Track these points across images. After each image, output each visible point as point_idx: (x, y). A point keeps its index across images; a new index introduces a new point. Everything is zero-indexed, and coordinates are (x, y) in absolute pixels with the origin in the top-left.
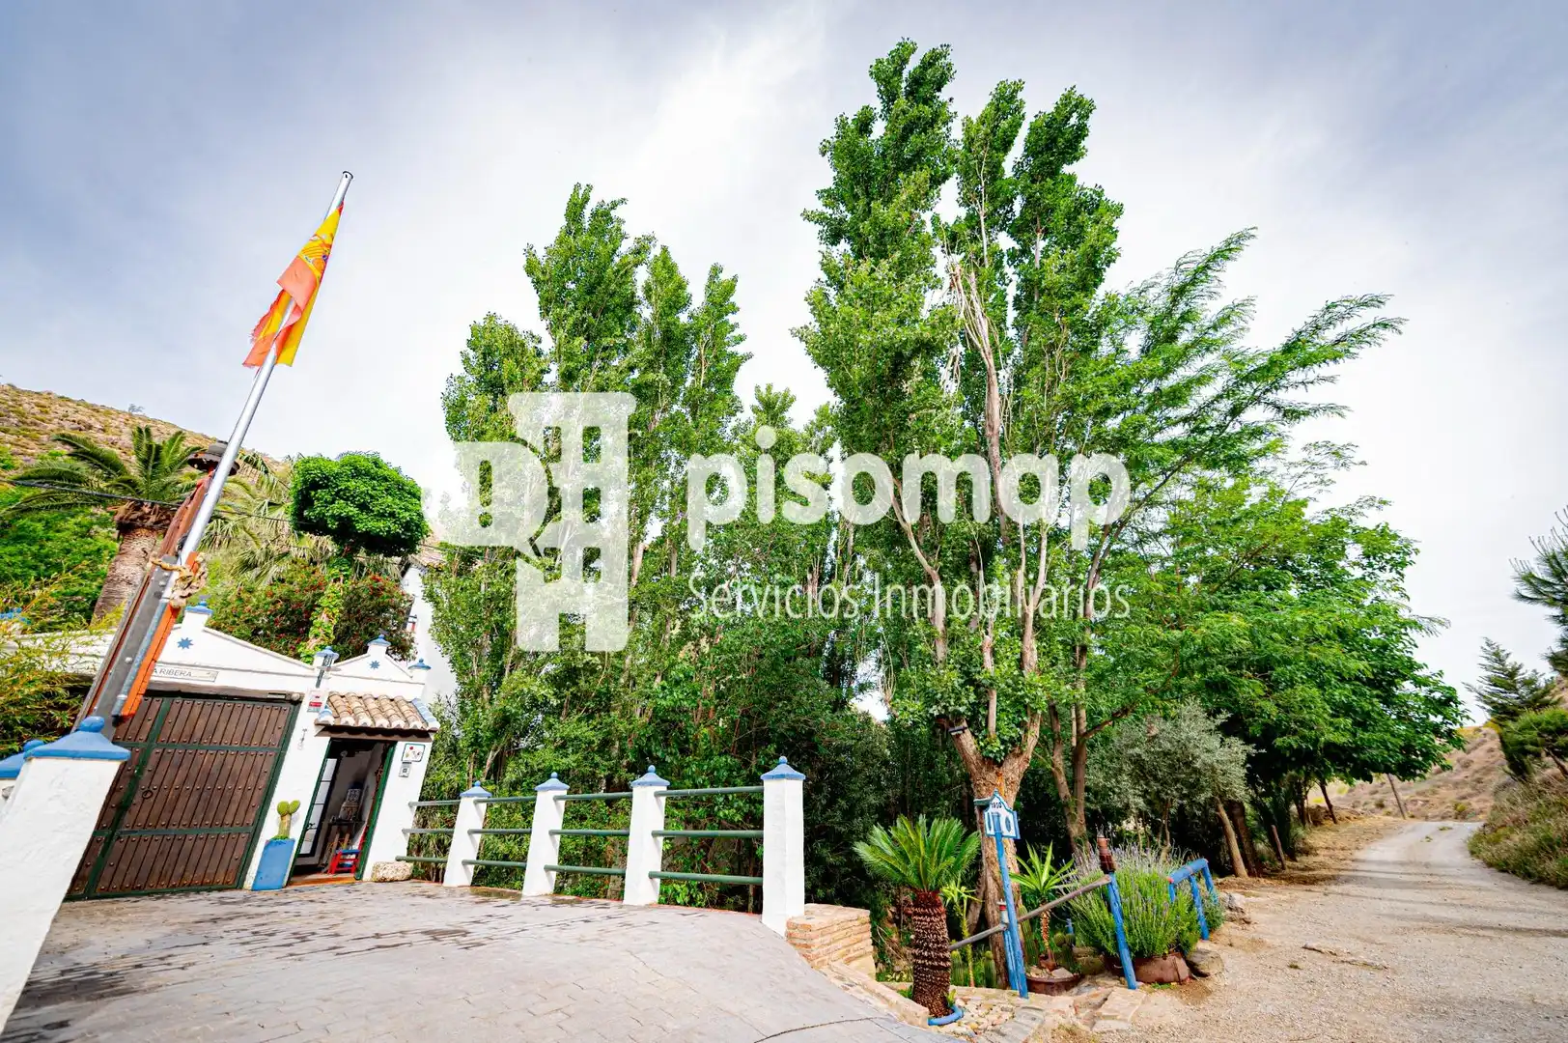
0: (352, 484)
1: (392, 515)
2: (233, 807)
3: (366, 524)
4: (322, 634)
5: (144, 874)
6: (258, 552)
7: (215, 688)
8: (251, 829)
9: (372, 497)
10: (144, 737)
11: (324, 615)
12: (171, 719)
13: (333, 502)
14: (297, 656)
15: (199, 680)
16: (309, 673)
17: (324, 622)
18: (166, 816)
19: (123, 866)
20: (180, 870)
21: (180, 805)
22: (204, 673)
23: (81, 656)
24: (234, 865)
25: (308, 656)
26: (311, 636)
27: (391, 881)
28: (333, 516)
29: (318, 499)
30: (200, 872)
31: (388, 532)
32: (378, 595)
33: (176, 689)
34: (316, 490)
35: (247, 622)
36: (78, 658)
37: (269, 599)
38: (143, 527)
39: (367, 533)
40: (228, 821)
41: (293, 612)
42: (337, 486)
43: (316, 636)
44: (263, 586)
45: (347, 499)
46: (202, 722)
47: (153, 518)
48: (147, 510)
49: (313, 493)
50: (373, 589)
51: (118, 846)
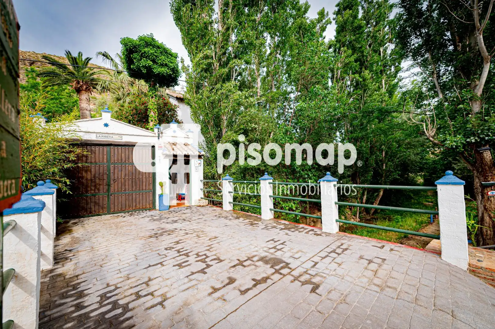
0: (146, 49)
1: (166, 65)
2: (144, 184)
3: (157, 70)
4: (154, 120)
5: (124, 206)
6: (120, 94)
7: (124, 142)
8: (152, 190)
9: (156, 56)
10: (105, 161)
11: (152, 112)
12: (112, 154)
13: (141, 60)
14: (147, 129)
15: (116, 139)
16: (154, 135)
17: (153, 115)
18: (123, 187)
19: (116, 204)
20: (134, 204)
21: (127, 184)
22: (117, 137)
23: (69, 131)
24: (151, 202)
25: (151, 129)
26: (150, 121)
27: (203, 206)
28: (143, 66)
29: (135, 59)
30: (141, 205)
31: (167, 73)
32: (167, 106)
33: (110, 143)
34: (132, 54)
35: (125, 118)
36: (68, 132)
37: (130, 109)
38: (83, 90)
39: (158, 74)
40: (144, 188)
41: (139, 114)
42: (141, 51)
43: (152, 121)
44: (126, 105)
45: (146, 58)
46: (123, 155)
47: (85, 87)
48: (82, 84)
49: (132, 56)
50: (164, 103)
51: (112, 197)
